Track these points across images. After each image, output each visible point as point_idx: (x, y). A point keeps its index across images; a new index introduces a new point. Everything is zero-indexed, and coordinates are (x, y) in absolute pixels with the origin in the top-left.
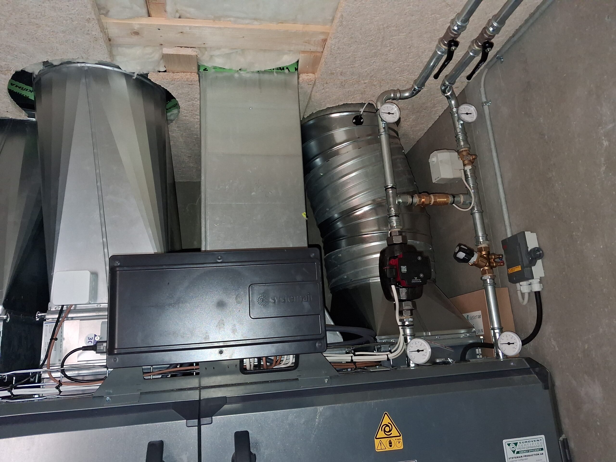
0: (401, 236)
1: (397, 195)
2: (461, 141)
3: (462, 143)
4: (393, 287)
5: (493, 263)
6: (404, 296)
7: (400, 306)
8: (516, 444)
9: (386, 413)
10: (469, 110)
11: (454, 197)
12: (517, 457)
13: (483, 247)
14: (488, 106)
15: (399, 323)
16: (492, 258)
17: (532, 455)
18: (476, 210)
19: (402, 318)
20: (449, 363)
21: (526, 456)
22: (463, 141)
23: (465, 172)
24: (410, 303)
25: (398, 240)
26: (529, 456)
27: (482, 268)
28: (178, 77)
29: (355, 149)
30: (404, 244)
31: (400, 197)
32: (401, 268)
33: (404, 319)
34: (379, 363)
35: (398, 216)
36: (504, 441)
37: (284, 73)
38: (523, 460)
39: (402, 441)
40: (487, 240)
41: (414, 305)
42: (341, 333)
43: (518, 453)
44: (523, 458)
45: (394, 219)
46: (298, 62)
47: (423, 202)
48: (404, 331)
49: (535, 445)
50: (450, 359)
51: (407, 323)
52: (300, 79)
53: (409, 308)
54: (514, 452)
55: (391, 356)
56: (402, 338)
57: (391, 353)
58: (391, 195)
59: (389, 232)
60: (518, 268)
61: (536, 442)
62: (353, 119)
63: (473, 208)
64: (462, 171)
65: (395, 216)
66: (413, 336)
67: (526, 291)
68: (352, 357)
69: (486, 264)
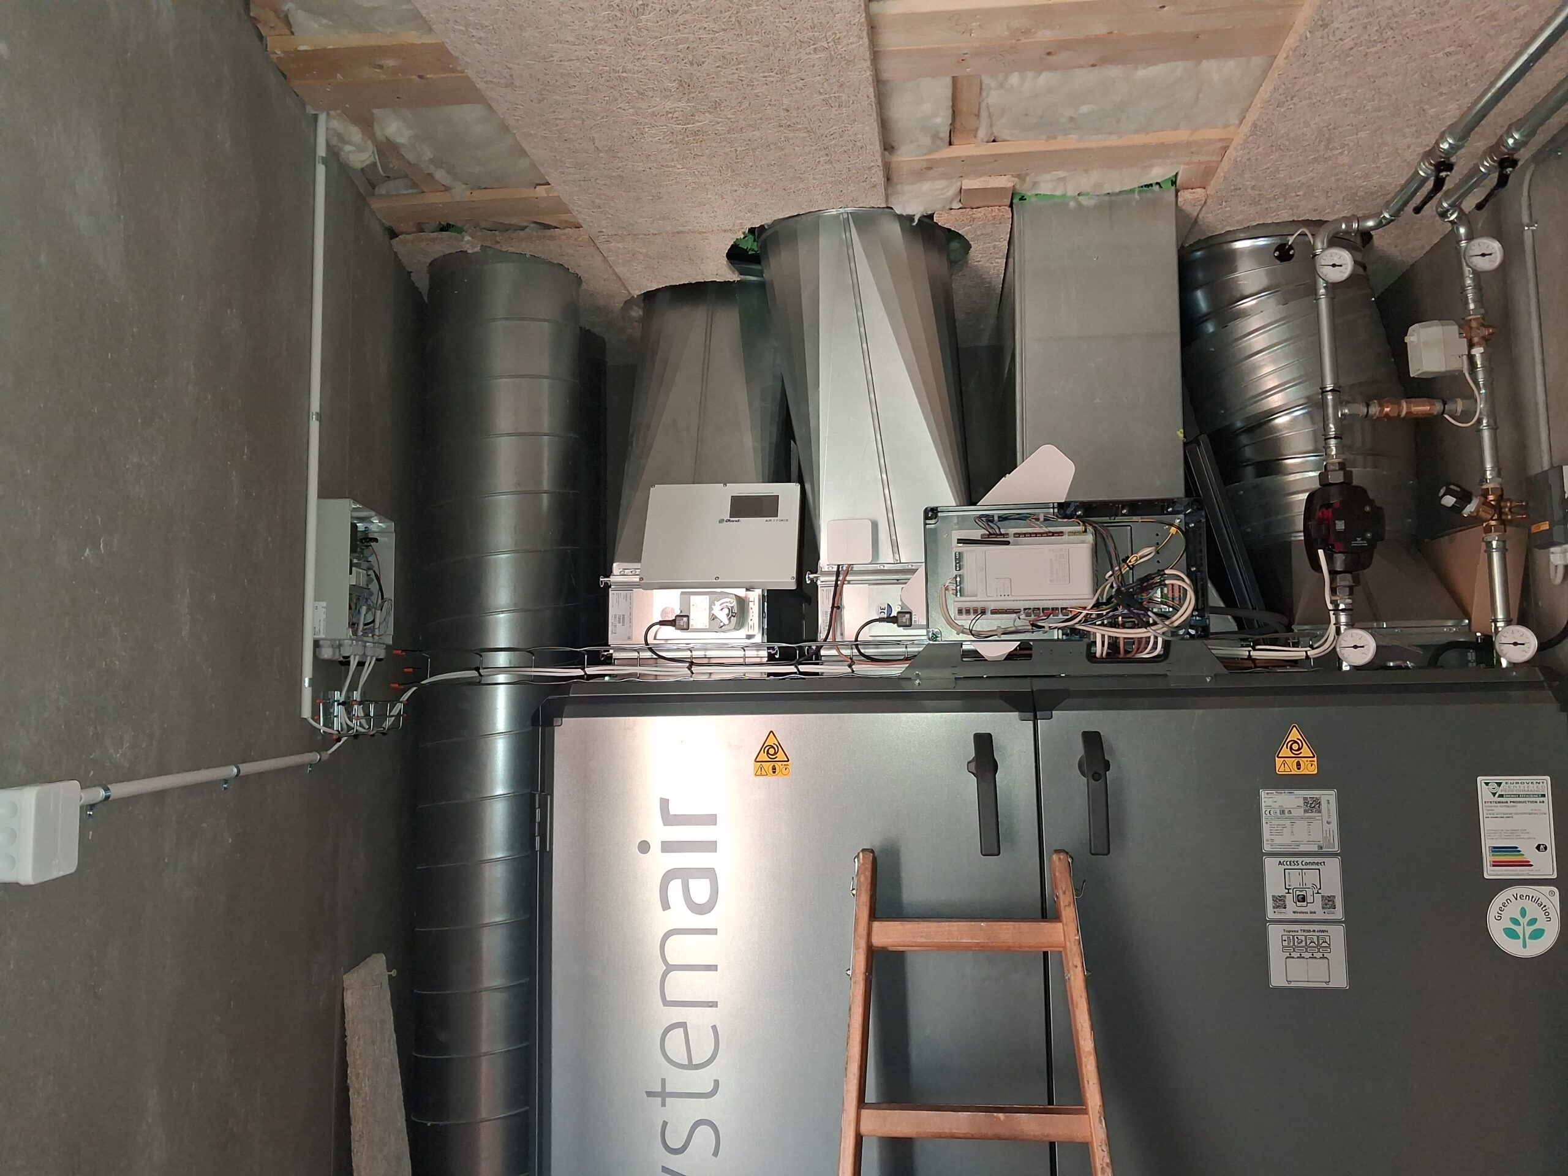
0: (1342, 473)
1: (1339, 403)
2: (1470, 301)
3: (1472, 306)
4: (1321, 552)
5: (1507, 515)
6: (1339, 565)
7: (1332, 581)
8: (1499, 784)
9: (1295, 726)
10: (1487, 247)
11: (1445, 404)
12: (1499, 802)
13: (1492, 488)
14: (1533, 231)
15: (1330, 607)
16: (1506, 506)
17: (1525, 802)
18: (1485, 425)
19: (1334, 598)
20: (1407, 668)
21: (1513, 802)
22: (1474, 302)
23: (1471, 358)
24: (1349, 576)
25: (1337, 477)
26: (1520, 802)
27: (1486, 522)
28: (979, 215)
29: (1280, 304)
30: (1347, 484)
31: (1346, 406)
32: (1335, 524)
33: (1337, 601)
34: (1294, 663)
35: (1341, 438)
36: (1479, 779)
37: (1153, 192)
38: (1508, 806)
39: (1316, 763)
40: (1499, 475)
41: (1357, 581)
42: (1234, 618)
43: (1501, 796)
44: (1509, 804)
45: (1332, 442)
46: (1177, 174)
47: (1387, 414)
48: (1337, 619)
49: (1533, 788)
50: (1411, 662)
51: (1342, 606)
52: (1179, 200)
53: (1347, 583)
54: (1494, 794)
55: (1311, 653)
56: (1332, 628)
57: (1313, 649)
58: (1330, 403)
59: (1325, 463)
60: (1545, 526)
61: (1535, 785)
62: (1275, 251)
63: (1479, 421)
64: (1465, 358)
65: (1335, 438)
66: (1351, 625)
67: (1559, 563)
68: (1249, 651)
69: (1494, 515)
